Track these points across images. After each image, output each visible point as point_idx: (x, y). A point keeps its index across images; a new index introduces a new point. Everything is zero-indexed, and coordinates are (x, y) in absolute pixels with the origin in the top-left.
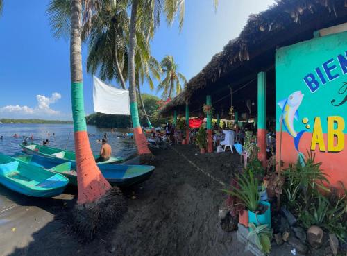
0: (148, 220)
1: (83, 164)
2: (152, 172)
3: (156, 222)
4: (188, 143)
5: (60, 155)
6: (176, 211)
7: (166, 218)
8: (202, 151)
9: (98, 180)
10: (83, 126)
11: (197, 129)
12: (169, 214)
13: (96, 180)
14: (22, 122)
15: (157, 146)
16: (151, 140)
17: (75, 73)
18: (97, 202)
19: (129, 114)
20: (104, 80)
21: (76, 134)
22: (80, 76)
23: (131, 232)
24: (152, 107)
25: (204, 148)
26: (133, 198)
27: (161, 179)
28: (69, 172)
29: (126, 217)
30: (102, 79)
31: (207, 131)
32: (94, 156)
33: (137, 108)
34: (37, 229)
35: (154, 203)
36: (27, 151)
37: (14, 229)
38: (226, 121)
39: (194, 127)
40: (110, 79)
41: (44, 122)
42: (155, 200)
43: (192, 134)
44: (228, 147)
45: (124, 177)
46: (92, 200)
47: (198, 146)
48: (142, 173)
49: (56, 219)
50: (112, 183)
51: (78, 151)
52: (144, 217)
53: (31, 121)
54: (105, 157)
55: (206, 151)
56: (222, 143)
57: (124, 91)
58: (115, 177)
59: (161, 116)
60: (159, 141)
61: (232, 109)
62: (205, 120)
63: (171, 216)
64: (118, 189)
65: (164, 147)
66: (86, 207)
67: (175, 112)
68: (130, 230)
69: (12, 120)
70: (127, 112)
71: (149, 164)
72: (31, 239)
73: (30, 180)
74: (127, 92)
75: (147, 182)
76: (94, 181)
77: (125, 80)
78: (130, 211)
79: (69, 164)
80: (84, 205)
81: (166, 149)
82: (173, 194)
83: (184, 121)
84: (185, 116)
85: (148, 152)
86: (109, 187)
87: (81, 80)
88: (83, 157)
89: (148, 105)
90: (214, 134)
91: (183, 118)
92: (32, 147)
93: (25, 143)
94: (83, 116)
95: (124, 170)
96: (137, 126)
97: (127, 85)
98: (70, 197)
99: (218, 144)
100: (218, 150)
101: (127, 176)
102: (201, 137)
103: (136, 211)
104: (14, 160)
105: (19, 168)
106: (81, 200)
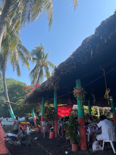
4: (56, 136)
8: (74, 148)
11: (67, 118)
15: (18, 142)
24: (18, 93)
25: (76, 143)
38: (98, 108)
39: (63, 116)
43: (61, 125)
44: (107, 144)
47: (69, 141)
55: (79, 148)
56: (99, 137)
59: (27, 104)
60: (22, 135)
61: (107, 92)
62: (75, 107)
67: (43, 99)
81: (30, 145)
83: (53, 108)
84: (53, 103)
90: (87, 124)
91: (52, 105)
99: (93, 138)
100: (94, 147)
102: (72, 128)
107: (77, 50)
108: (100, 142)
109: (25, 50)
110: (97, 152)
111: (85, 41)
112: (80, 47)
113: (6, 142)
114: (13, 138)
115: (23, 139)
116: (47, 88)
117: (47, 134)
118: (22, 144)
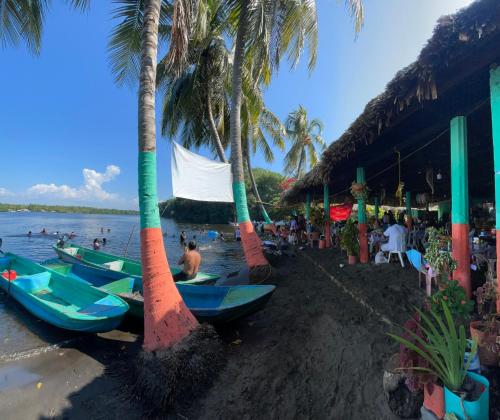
0: (262, 379)
1: (155, 282)
2: (269, 295)
3: (277, 381)
4: (328, 245)
5: (116, 266)
6: (309, 360)
7: (293, 372)
8: (351, 260)
9: (178, 311)
10: (155, 220)
12: (298, 366)
13: (174, 311)
14: (58, 211)
16: (267, 243)
17: (145, 137)
18: (176, 348)
19: (232, 201)
20: (188, 148)
21: (144, 232)
22: (152, 142)
23: (232, 402)
24: (271, 189)
25: (354, 254)
26: (238, 341)
27: (285, 306)
28: (129, 295)
29: (224, 376)
30: (186, 146)
31: (358, 227)
32: (171, 269)
33: (244, 191)
34: (77, 388)
35: (273, 349)
36: (64, 256)
37: (39, 385)
38: (389, 208)
39: (338, 220)
40: (198, 144)
41: (93, 211)
42: (275, 343)
43: (335, 231)
44: (395, 255)
45: (222, 307)
46: (167, 345)
47: (345, 252)
48: (252, 299)
49: (108, 372)
50: (200, 317)
51: (146, 260)
52: (256, 373)
53: (72, 208)
54: (190, 273)
55: (358, 261)
56: (384, 247)
57: (222, 165)
58: (206, 307)
59: (285, 204)
60: (283, 243)
61: (400, 189)
62: (355, 207)
63: (302, 368)
64: (209, 327)
65: (291, 252)
66: (158, 355)
67: (308, 197)
68: (231, 399)
69: (44, 207)
70: (228, 198)
71: (264, 283)
72: (67, 404)
73: (68, 304)
74: (227, 166)
75: (261, 312)
76: (171, 313)
77: (225, 147)
78: (232, 365)
79: (130, 282)
80: (154, 353)
81: (293, 256)
82: (304, 331)
83: (322, 210)
84: (323, 202)
85: (263, 262)
86: (194, 323)
87: (153, 148)
88: (154, 271)
89: (264, 186)
90: (369, 231)
91: (321, 206)
92: (72, 251)
93: (61, 244)
94: (154, 203)
95: (220, 296)
96: (243, 220)
97: (226, 154)
98: (130, 338)
99: (376, 248)
100: (378, 259)
101: (227, 304)
102: (348, 235)
103: (241, 366)
104: (44, 270)
105: (51, 283)
106: (150, 344)
107: (357, 120)
108: (386, 254)
109: (275, 121)
110: (381, 265)
111: (369, 105)
112: (362, 116)
113: (264, 251)
114: (272, 247)
115: (285, 248)
116: (313, 181)
117: (316, 243)
118: (283, 254)
